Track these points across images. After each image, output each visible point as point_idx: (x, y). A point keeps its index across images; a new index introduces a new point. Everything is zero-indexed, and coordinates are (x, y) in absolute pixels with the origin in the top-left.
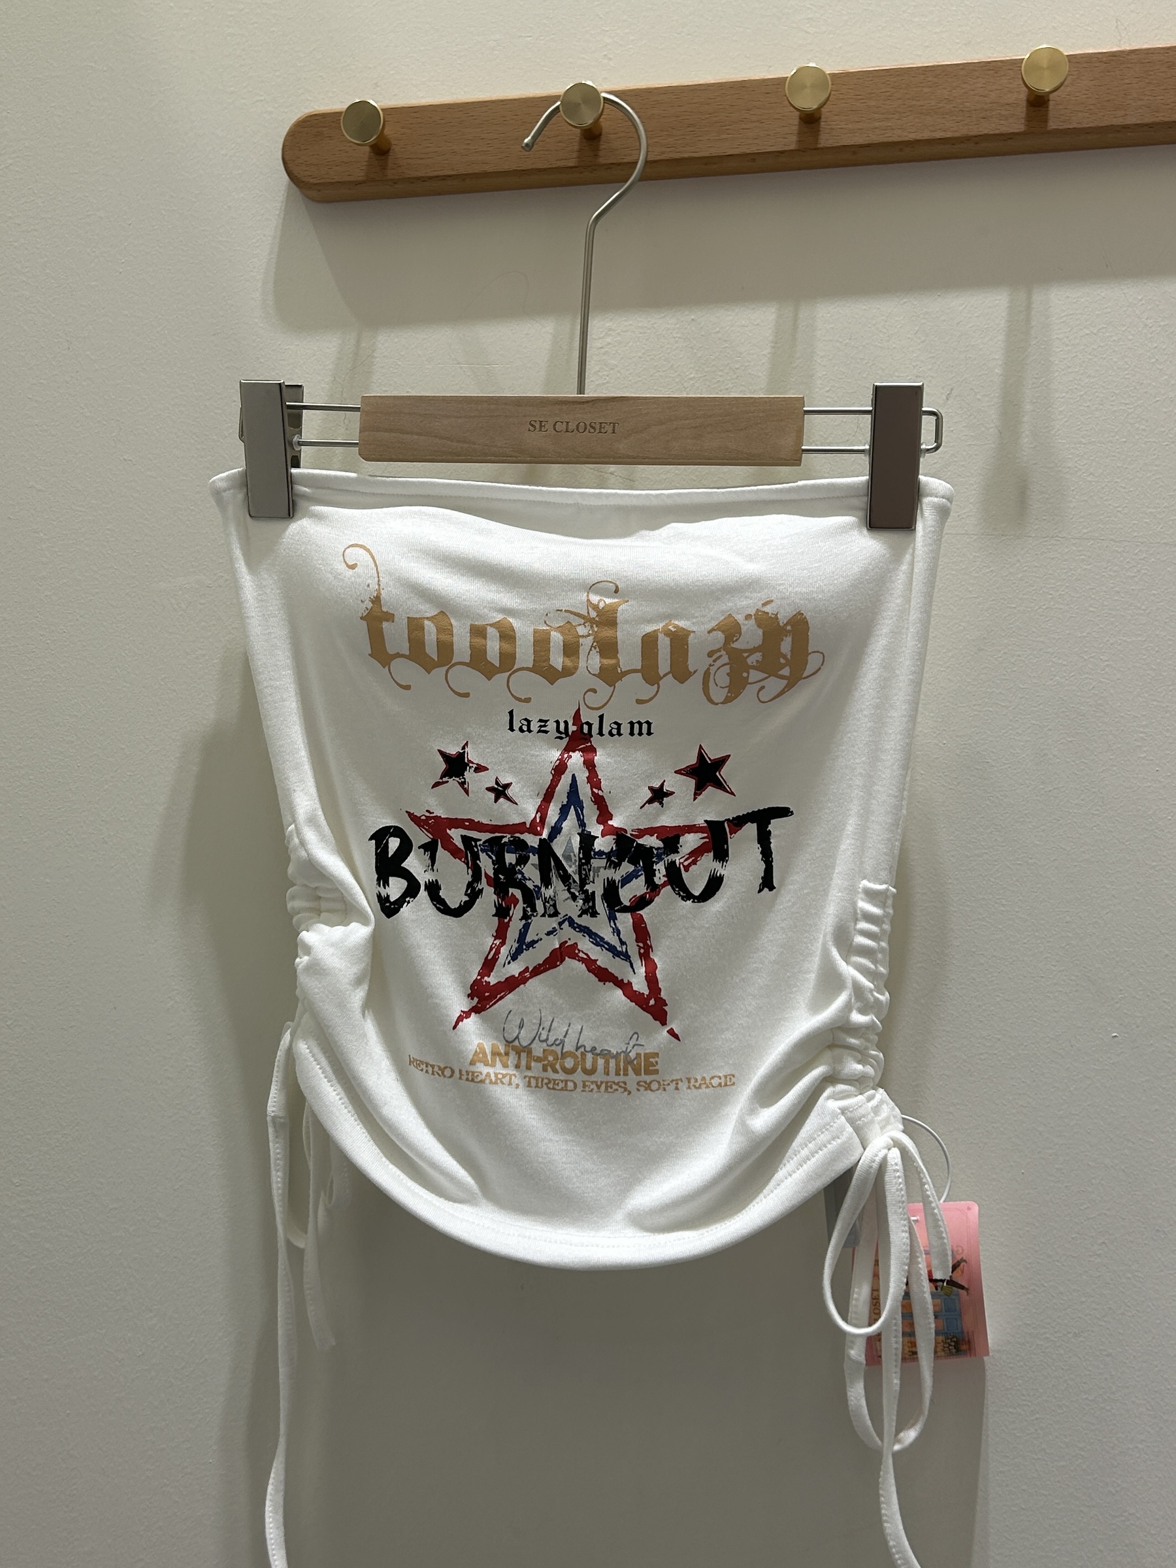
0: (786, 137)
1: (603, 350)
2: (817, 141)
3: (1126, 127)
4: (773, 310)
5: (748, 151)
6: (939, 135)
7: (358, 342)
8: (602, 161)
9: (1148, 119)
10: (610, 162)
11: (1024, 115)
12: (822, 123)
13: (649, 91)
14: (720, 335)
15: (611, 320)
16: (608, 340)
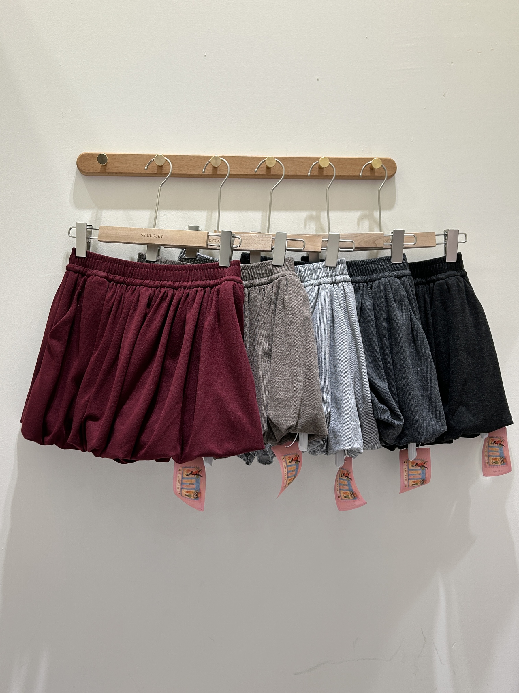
0: (209, 171)
1: (163, 220)
2: (217, 172)
3: (288, 175)
4: (206, 212)
5: (200, 173)
6: (246, 173)
7: (97, 213)
8: (163, 172)
9: (294, 174)
10: (165, 173)
11: (265, 170)
12: (218, 168)
13: (175, 156)
14: (193, 218)
15: (165, 212)
16: (164, 217)
